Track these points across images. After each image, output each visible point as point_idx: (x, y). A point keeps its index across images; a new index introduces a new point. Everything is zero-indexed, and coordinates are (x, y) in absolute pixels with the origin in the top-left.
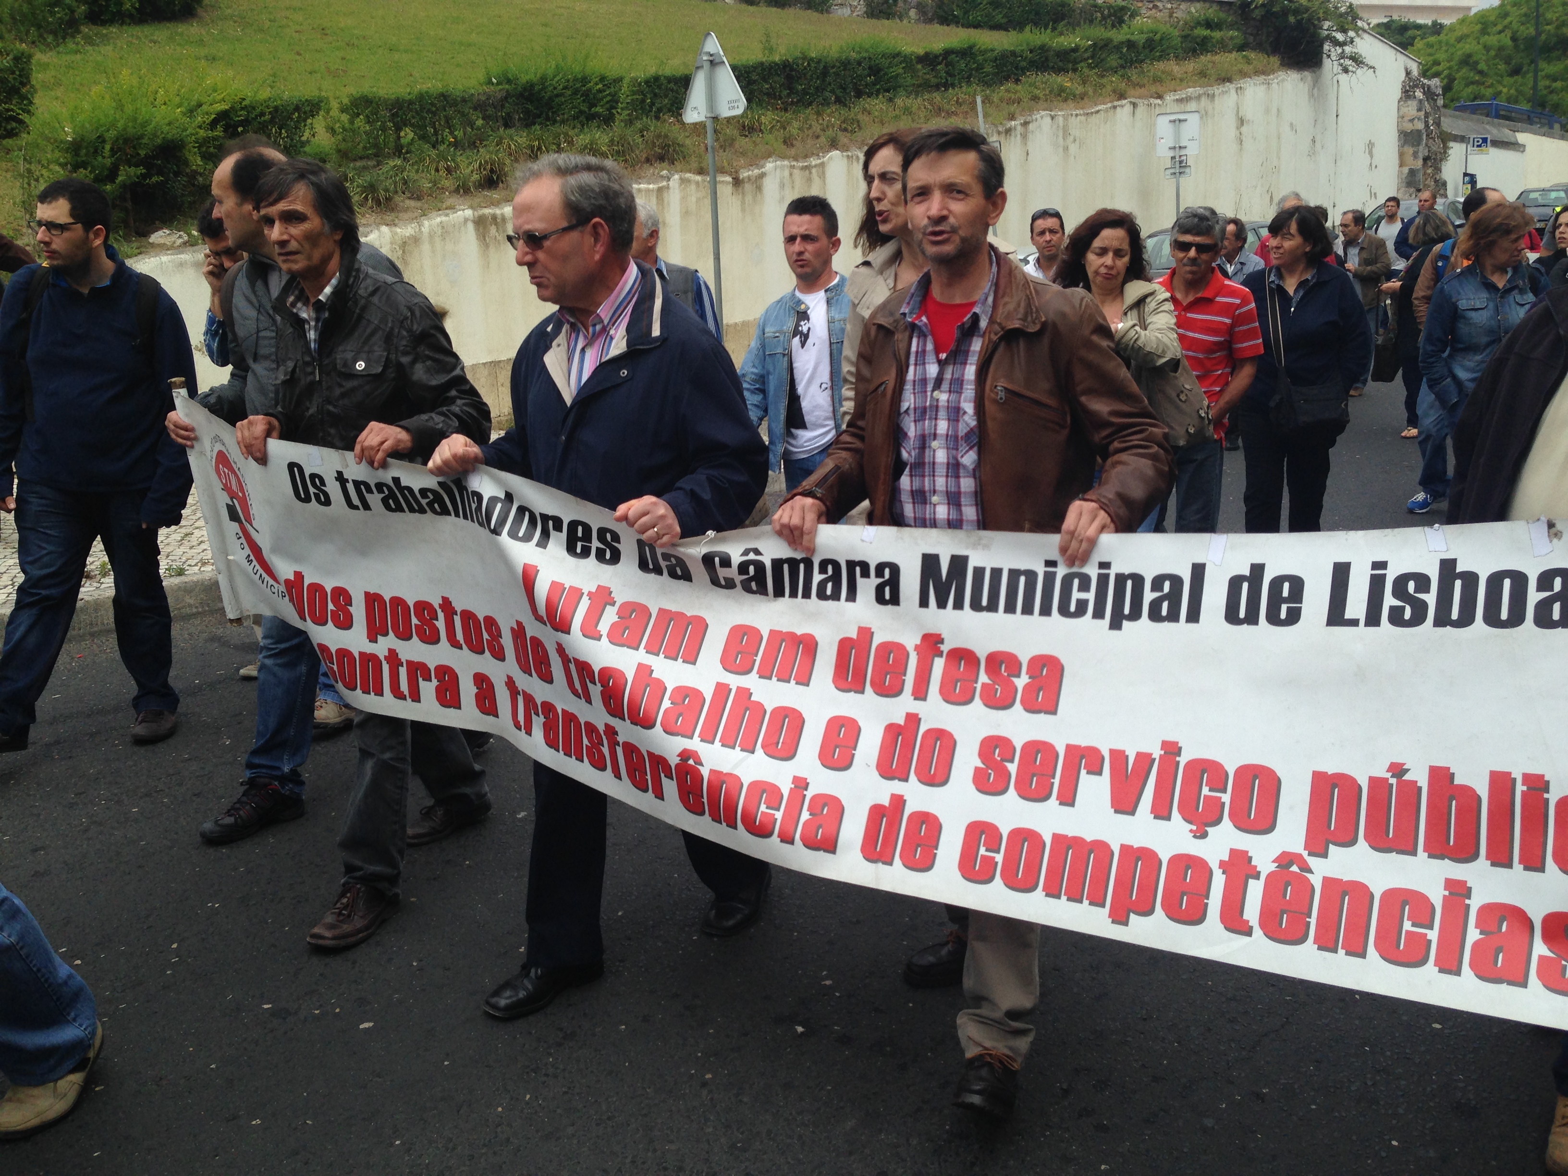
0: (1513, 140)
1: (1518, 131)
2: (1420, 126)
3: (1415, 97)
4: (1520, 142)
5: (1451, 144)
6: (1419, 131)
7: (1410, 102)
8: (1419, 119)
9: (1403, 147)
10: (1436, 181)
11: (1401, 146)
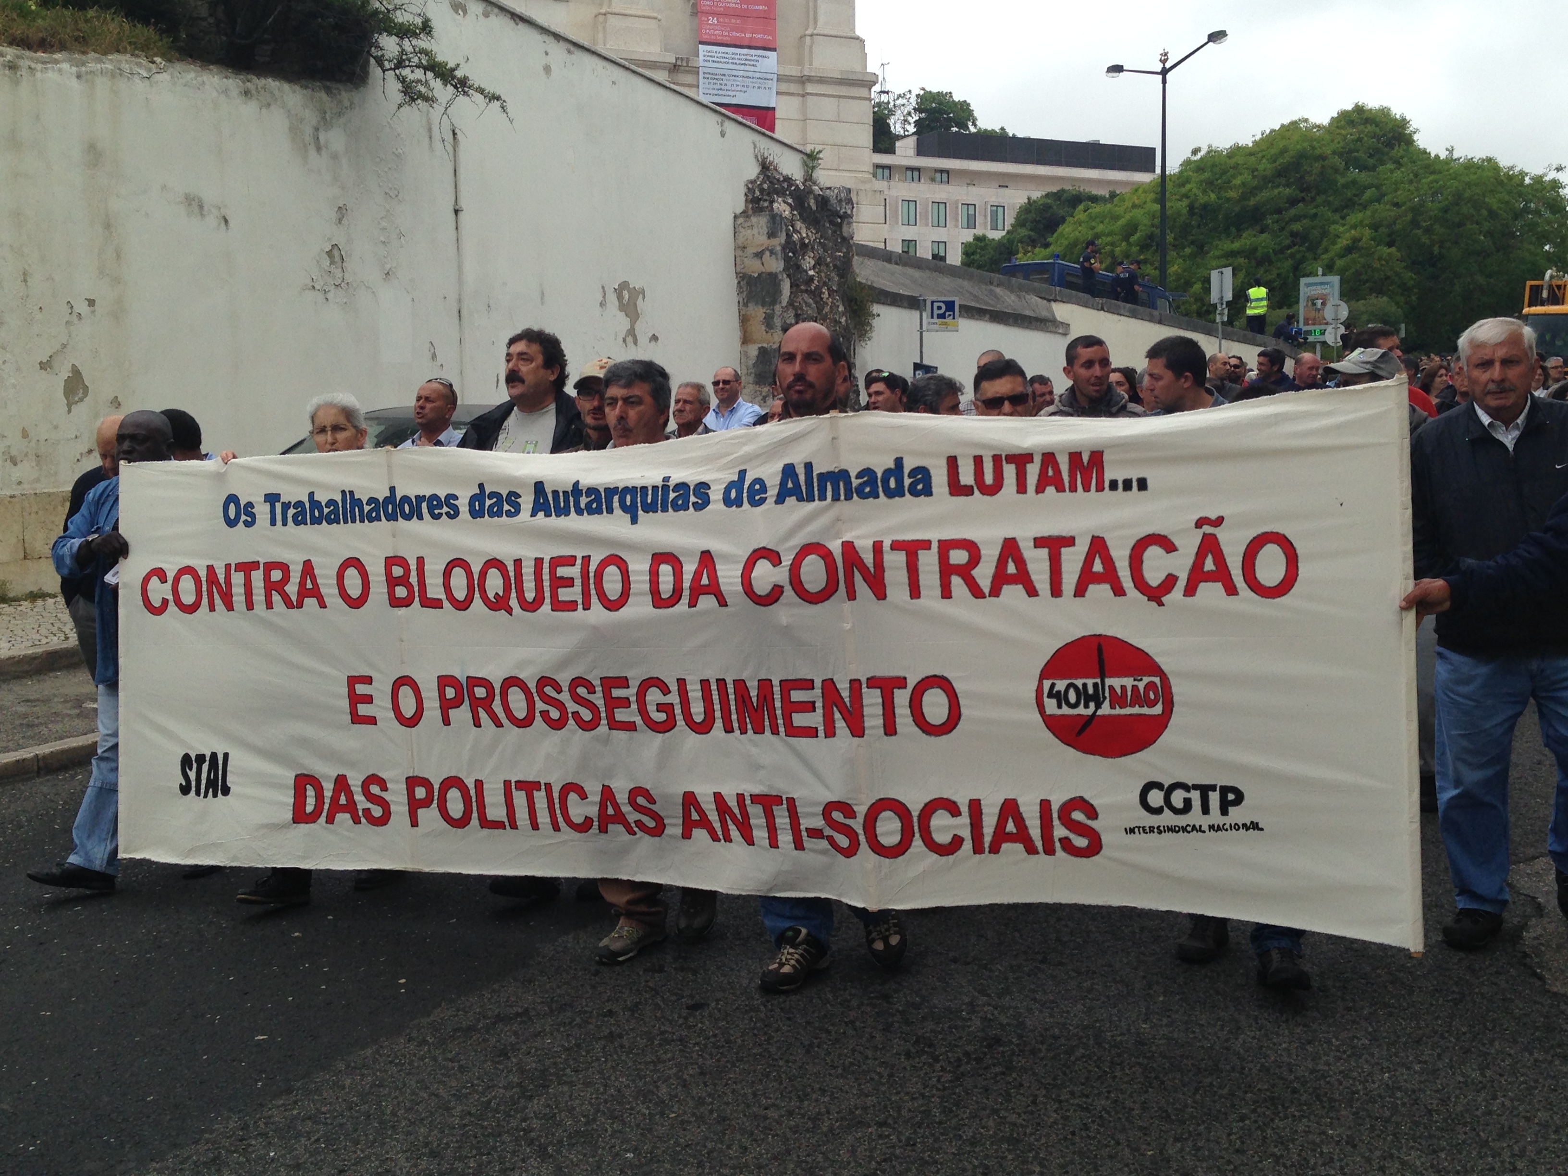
0: (1044, 314)
1: (1055, 301)
2: (775, 265)
3: (772, 211)
4: (1059, 319)
5: (876, 308)
6: (773, 277)
7: (758, 219)
8: (772, 252)
9: (746, 305)
11: (744, 304)
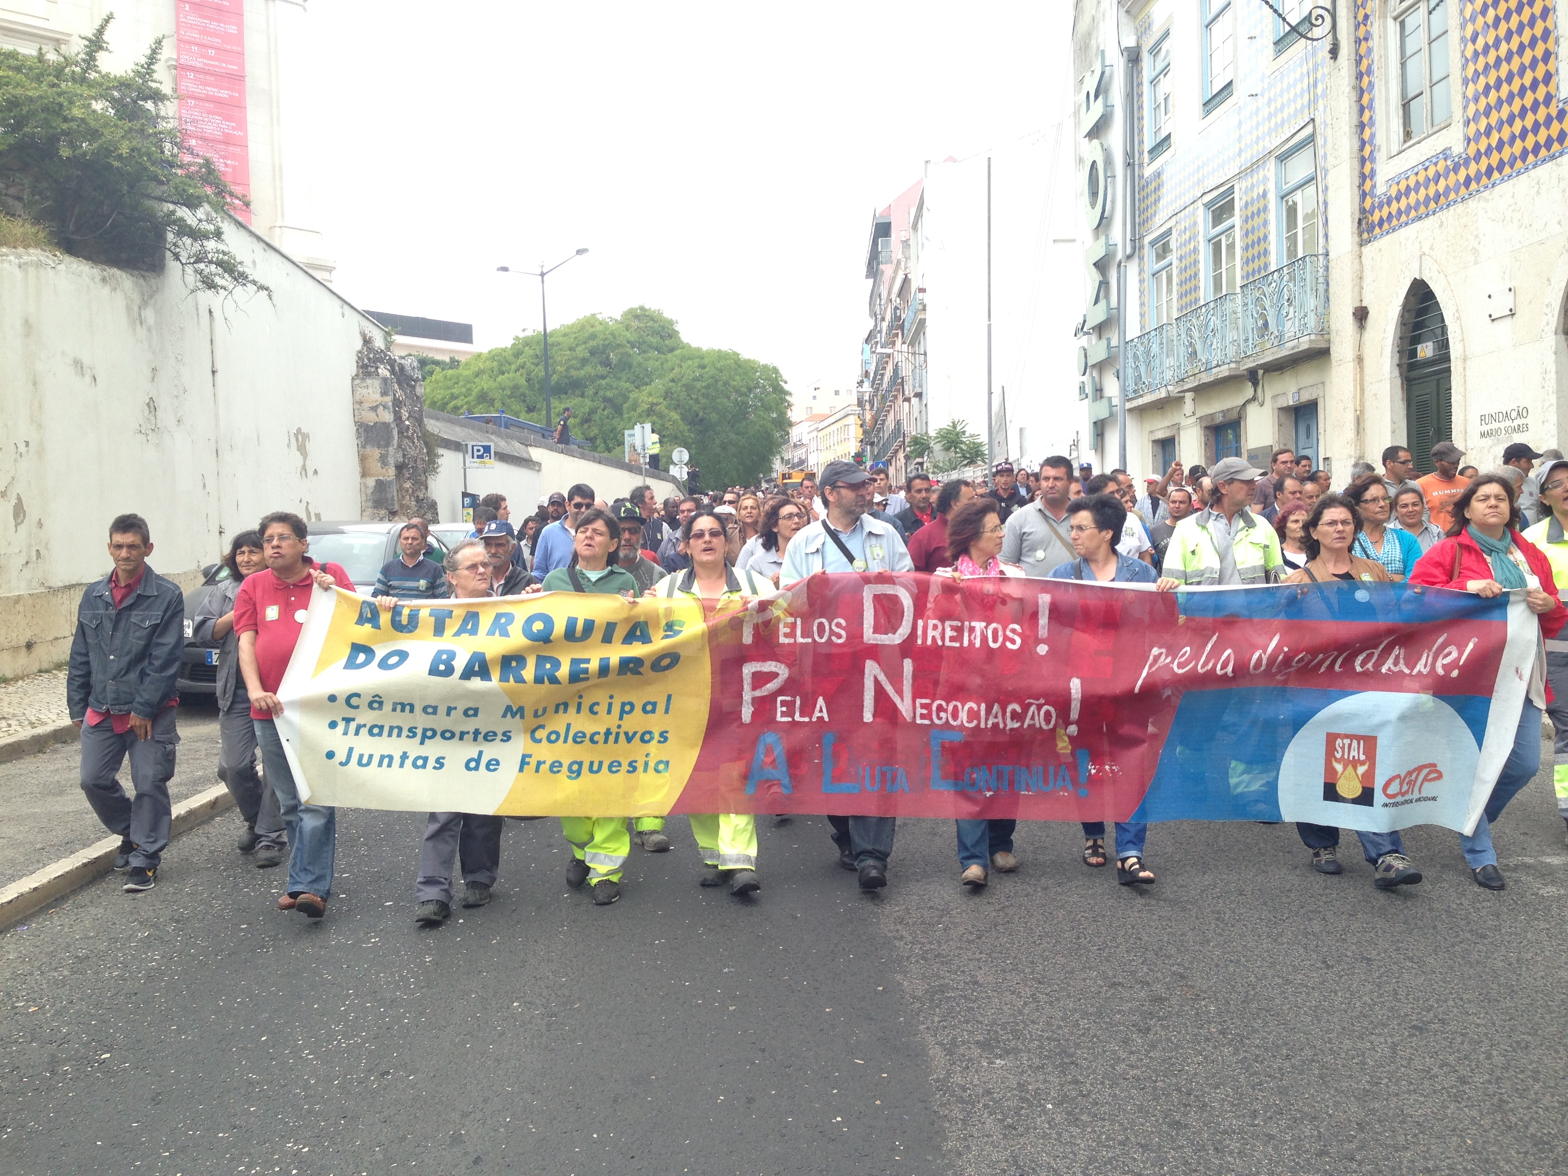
0: (525, 455)
1: (531, 446)
2: (388, 417)
3: (378, 375)
4: (533, 458)
5: (441, 451)
6: (386, 425)
7: (369, 381)
8: (385, 407)
9: (364, 447)
10: (418, 500)
